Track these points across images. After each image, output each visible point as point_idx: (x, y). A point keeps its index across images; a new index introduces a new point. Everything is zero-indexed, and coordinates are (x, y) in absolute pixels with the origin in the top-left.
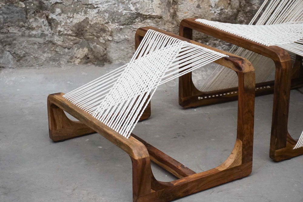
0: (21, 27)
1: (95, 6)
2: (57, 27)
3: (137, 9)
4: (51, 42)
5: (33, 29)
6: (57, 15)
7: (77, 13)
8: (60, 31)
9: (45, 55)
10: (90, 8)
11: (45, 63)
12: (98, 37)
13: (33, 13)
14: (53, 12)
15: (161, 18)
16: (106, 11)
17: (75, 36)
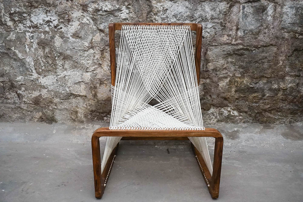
0: (1, 98)
1: (46, 87)
2: (22, 98)
3: (70, 91)
4: (19, 107)
5: (9, 99)
6: (22, 91)
7: (35, 91)
8: (25, 101)
9: (16, 115)
10: (42, 88)
11: (16, 120)
12: (48, 106)
13: (8, 89)
14: (20, 90)
15: (86, 96)
16: (52, 91)
17: (34, 105)
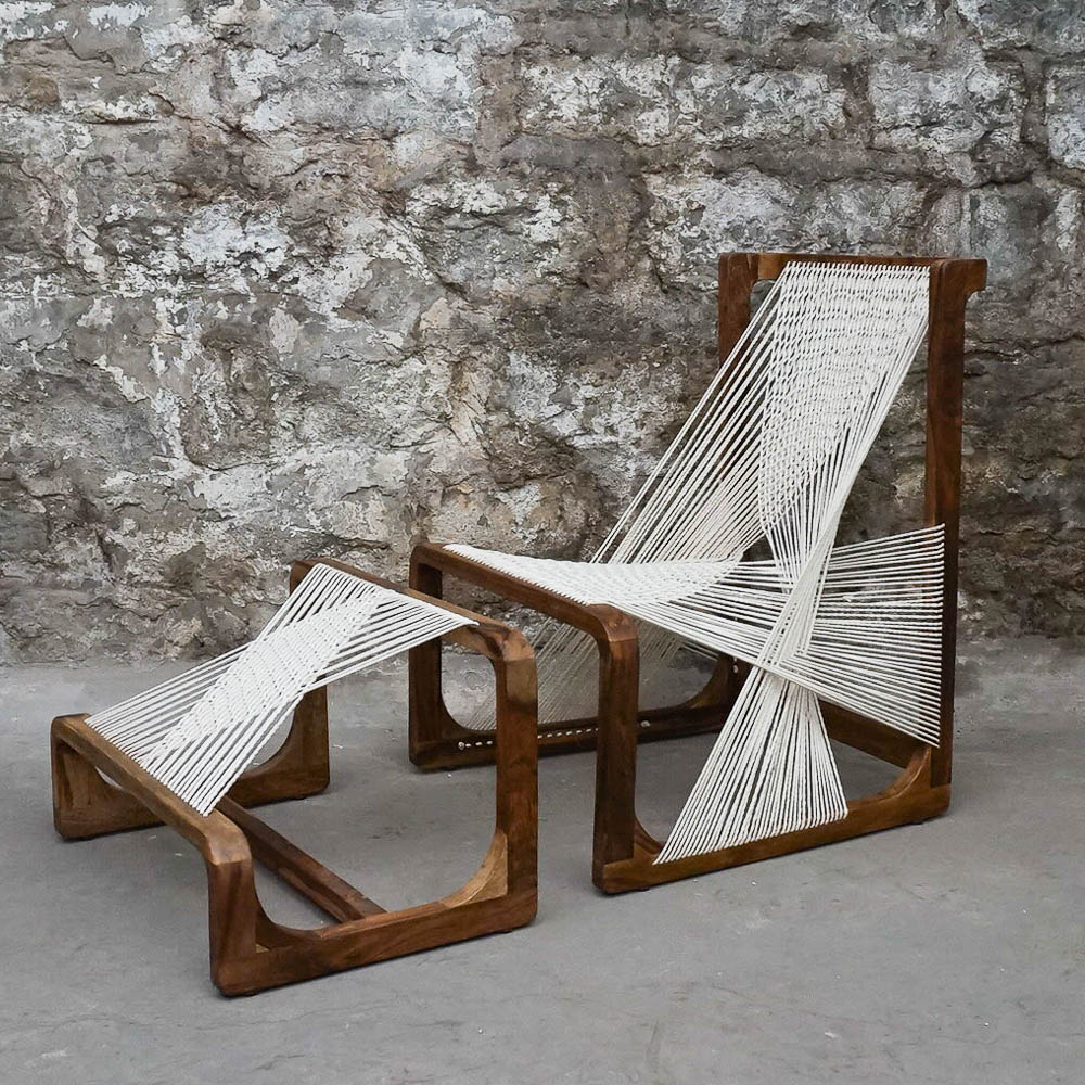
0: (34, 564)
1: (223, 515)
2: (124, 563)
3: (325, 525)
4: (108, 601)
5: (64, 568)
6: (126, 535)
7: (177, 531)
8: (131, 575)
9: (92, 634)
10: (208, 520)
11: (92, 653)
12: (228, 593)
13: (65, 529)
14: (116, 528)
15: (386, 547)
16: (248, 527)
17: (170, 589)
